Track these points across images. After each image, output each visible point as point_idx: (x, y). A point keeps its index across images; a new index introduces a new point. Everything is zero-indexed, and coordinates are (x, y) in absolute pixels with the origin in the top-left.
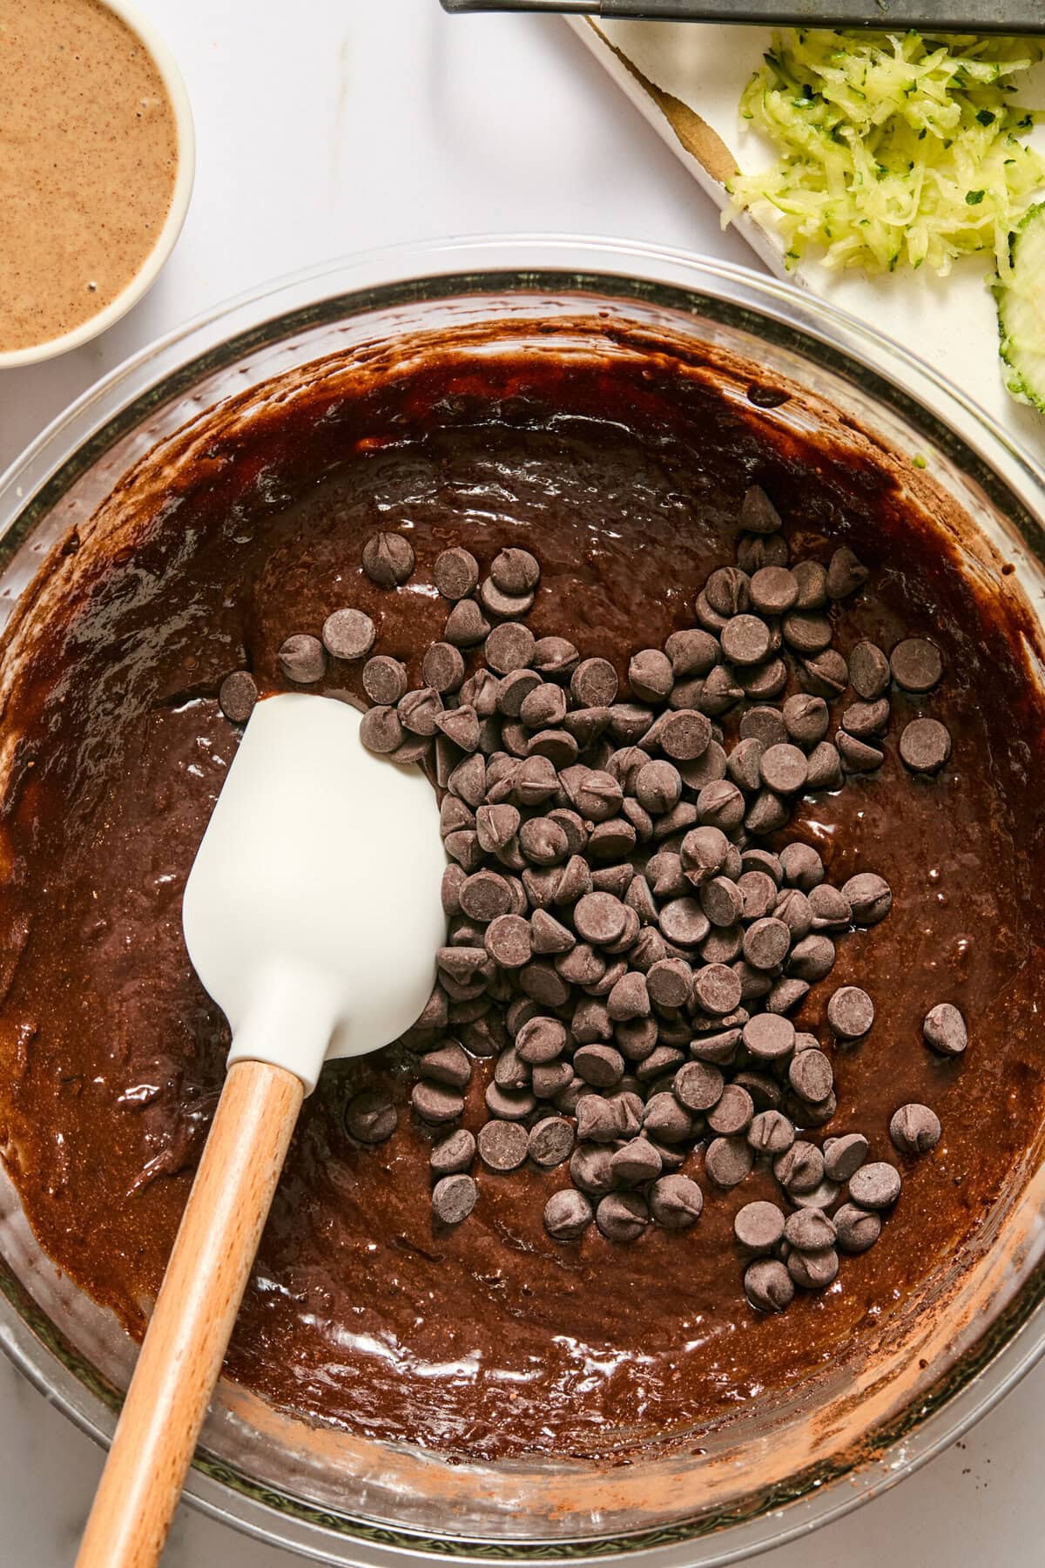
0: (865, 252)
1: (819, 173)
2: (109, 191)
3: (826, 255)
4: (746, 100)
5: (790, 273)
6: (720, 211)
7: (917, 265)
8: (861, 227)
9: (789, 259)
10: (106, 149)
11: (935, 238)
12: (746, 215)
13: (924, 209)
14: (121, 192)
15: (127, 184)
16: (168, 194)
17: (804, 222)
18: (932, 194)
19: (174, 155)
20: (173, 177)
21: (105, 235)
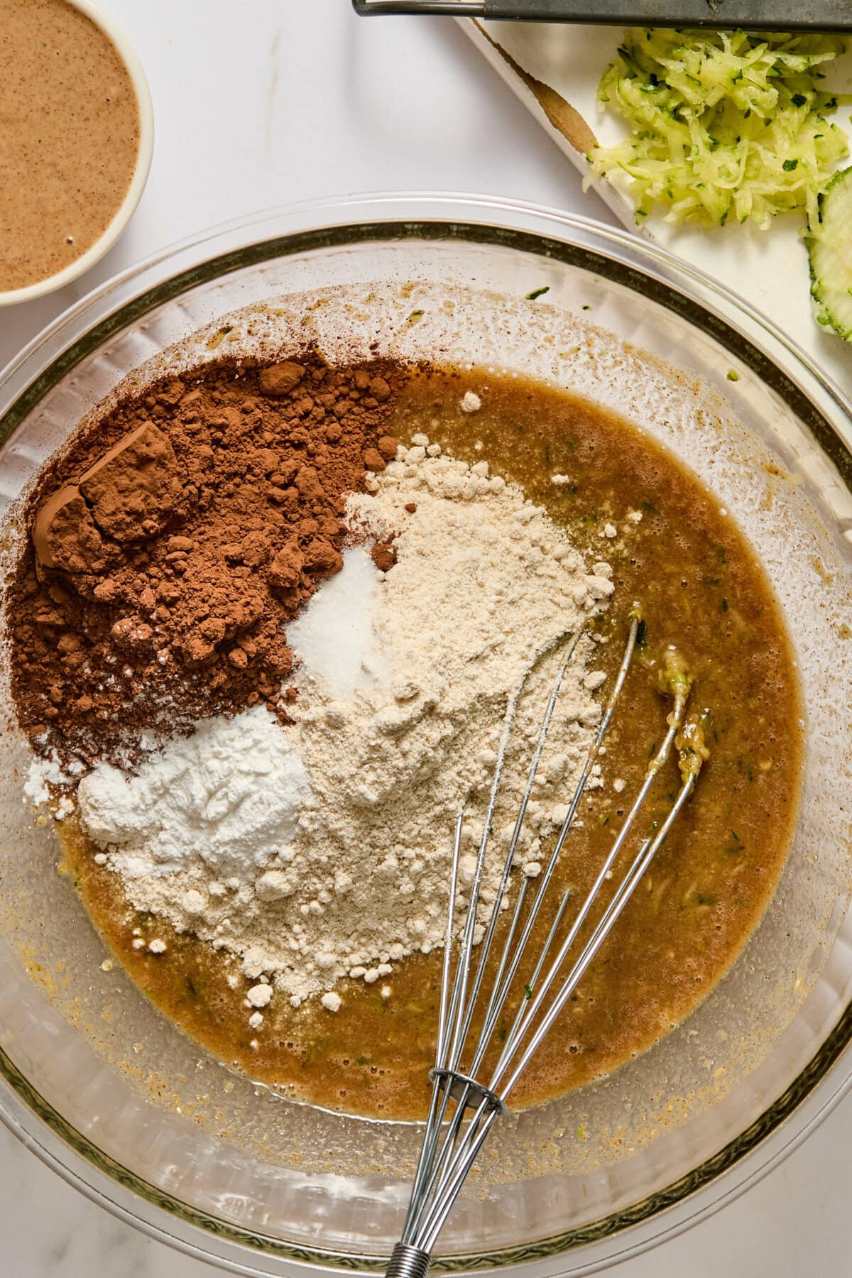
0: (700, 209)
1: (663, 146)
2: (84, 162)
3: (668, 213)
4: (603, 86)
5: (640, 227)
6: (582, 176)
7: (744, 220)
8: (697, 190)
9: (639, 216)
10: (81, 128)
11: (758, 198)
12: (603, 180)
13: (748, 175)
14: (93, 163)
15: (99, 156)
16: (131, 165)
17: (651, 186)
18: (755, 162)
19: (136, 133)
20: (136, 151)
21: (80, 198)
